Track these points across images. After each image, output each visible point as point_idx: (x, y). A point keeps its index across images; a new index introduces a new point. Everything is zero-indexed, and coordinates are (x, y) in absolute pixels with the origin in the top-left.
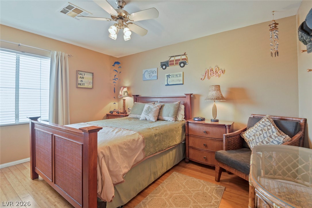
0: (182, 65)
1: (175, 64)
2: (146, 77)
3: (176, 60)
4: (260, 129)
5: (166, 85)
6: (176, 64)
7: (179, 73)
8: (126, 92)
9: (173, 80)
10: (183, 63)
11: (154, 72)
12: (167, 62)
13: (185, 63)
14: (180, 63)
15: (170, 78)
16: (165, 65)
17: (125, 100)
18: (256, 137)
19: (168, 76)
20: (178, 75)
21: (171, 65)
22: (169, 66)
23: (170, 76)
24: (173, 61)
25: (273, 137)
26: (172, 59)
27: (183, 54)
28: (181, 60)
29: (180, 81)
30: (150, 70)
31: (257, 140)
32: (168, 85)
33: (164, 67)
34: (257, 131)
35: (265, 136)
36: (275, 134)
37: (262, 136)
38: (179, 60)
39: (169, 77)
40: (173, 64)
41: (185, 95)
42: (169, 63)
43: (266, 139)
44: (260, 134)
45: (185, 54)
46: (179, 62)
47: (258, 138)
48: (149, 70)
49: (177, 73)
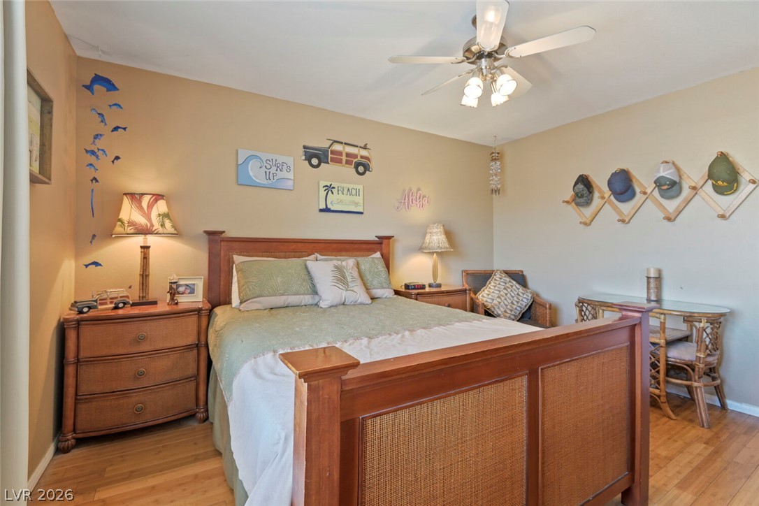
0: (361, 169)
1: (344, 161)
2: (251, 174)
3: (348, 155)
4: (503, 287)
5: (321, 210)
6: (348, 162)
7: (355, 186)
8: (166, 216)
9: (341, 201)
10: (362, 167)
11: (285, 167)
12: (325, 152)
13: (368, 167)
14: (357, 165)
15: (332, 193)
16: (316, 156)
17: (149, 247)
18: (503, 298)
19: (329, 188)
20: (354, 192)
21: (333, 160)
22: (328, 163)
23: (333, 188)
24: (340, 153)
25: (520, 294)
26: (337, 147)
27: (363, 146)
28: (359, 158)
29: (356, 204)
30: (270, 156)
31: (505, 301)
32: (327, 210)
33: (315, 161)
34: (500, 291)
35: (513, 295)
36: (521, 290)
37: (509, 295)
38: (355, 156)
39: (330, 192)
40: (340, 161)
41: (377, 239)
42: (330, 156)
43: (515, 298)
44: (506, 294)
45: (365, 148)
46: (355, 160)
47: (506, 299)
48: (264, 156)
49: (351, 186)
